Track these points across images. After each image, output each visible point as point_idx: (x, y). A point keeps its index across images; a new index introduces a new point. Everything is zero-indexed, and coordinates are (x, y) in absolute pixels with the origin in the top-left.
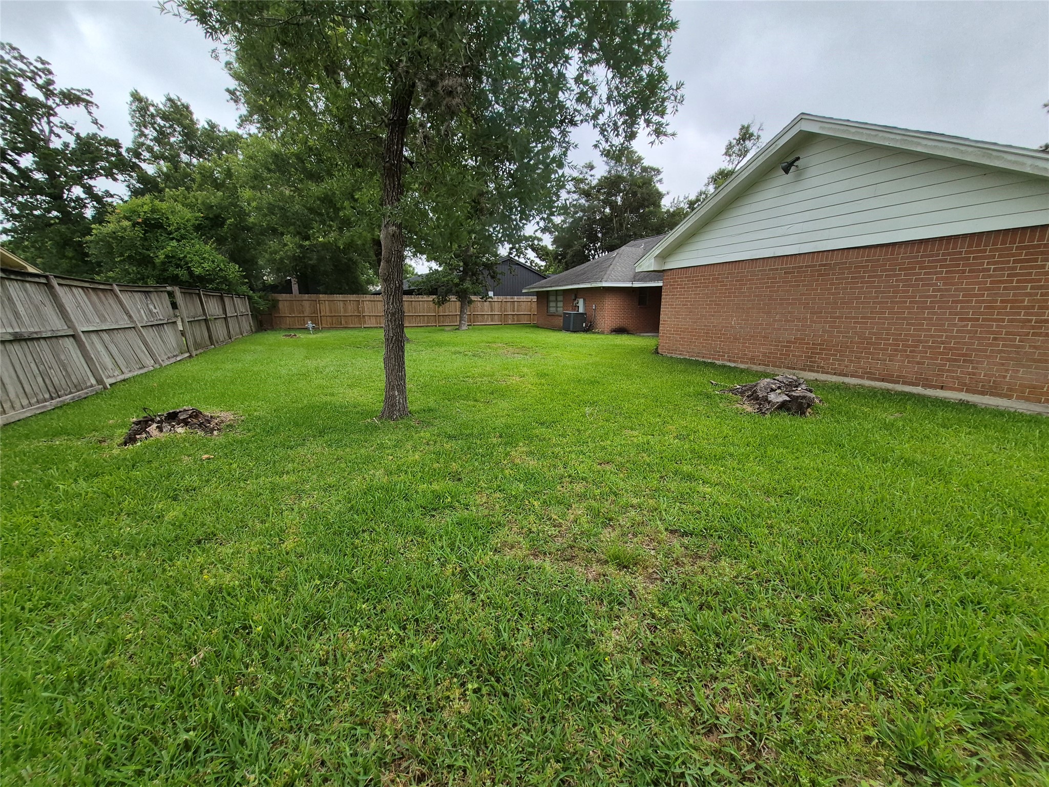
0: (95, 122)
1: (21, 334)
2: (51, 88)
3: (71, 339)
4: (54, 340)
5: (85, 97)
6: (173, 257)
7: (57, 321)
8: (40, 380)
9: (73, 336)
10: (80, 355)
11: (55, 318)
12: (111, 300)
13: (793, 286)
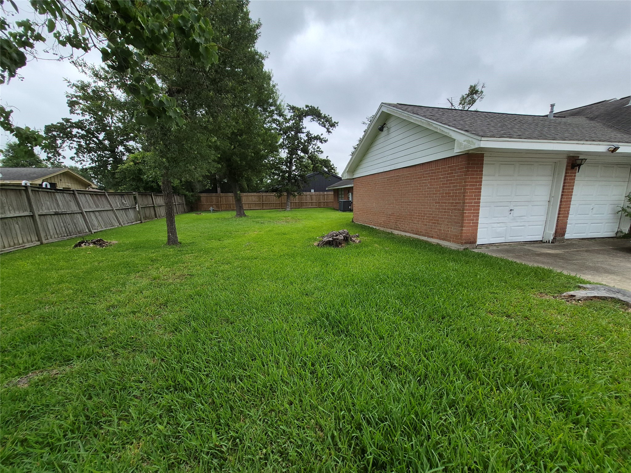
1: (58, 212)
3: (81, 214)
4: (72, 214)
7: (75, 208)
8: (64, 229)
9: (81, 213)
10: (83, 220)
11: (74, 206)
12: (104, 199)
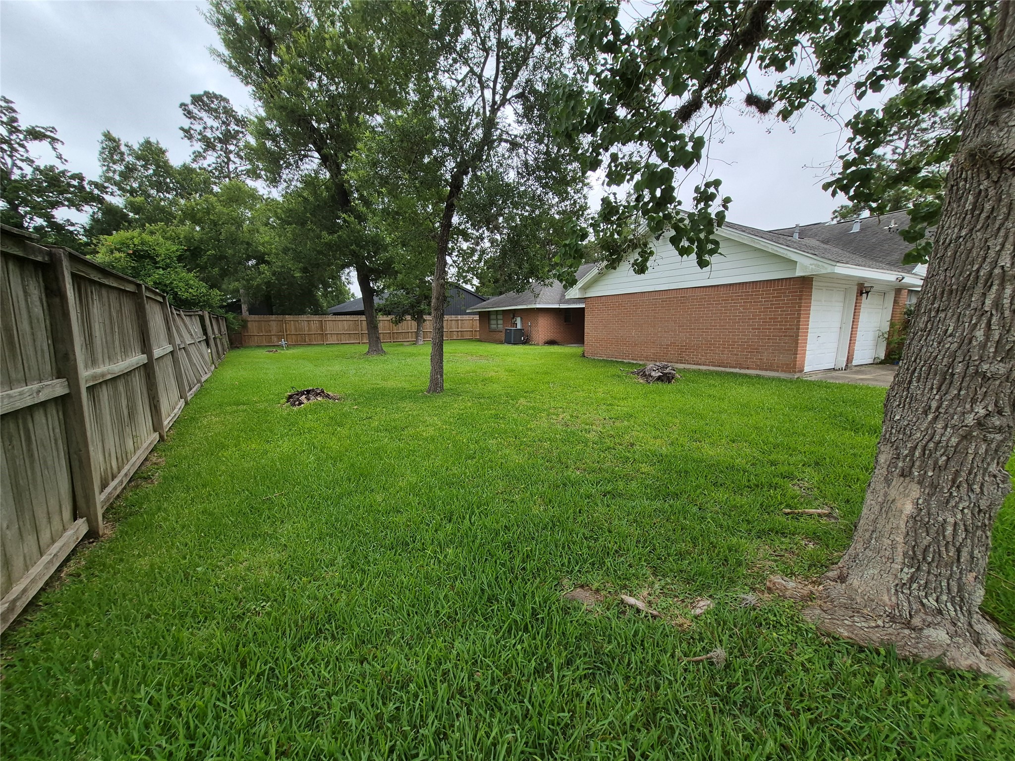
0: (60, 157)
2: (15, 124)
5: (48, 133)
6: (160, 283)
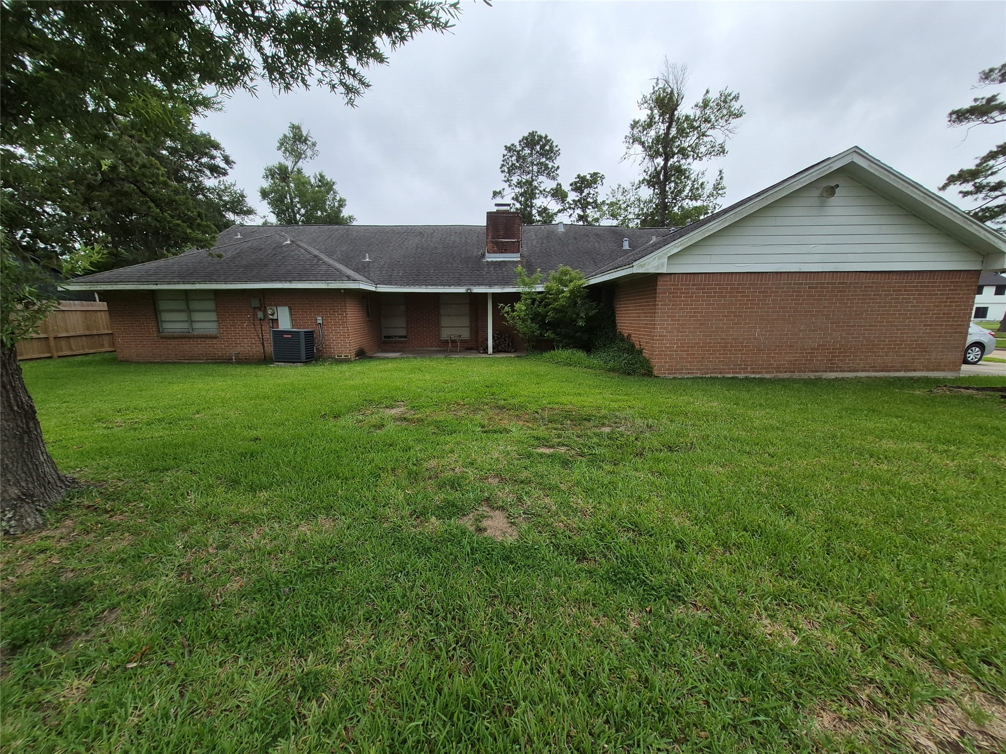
13: (816, 300)
